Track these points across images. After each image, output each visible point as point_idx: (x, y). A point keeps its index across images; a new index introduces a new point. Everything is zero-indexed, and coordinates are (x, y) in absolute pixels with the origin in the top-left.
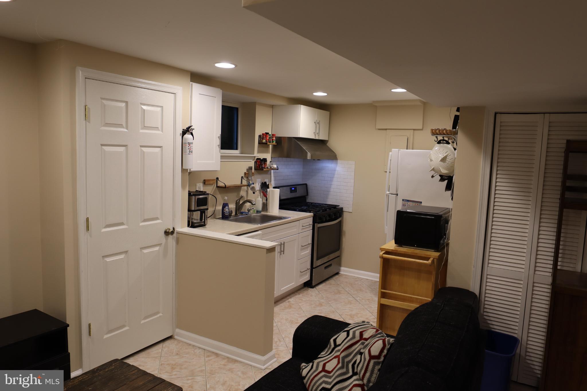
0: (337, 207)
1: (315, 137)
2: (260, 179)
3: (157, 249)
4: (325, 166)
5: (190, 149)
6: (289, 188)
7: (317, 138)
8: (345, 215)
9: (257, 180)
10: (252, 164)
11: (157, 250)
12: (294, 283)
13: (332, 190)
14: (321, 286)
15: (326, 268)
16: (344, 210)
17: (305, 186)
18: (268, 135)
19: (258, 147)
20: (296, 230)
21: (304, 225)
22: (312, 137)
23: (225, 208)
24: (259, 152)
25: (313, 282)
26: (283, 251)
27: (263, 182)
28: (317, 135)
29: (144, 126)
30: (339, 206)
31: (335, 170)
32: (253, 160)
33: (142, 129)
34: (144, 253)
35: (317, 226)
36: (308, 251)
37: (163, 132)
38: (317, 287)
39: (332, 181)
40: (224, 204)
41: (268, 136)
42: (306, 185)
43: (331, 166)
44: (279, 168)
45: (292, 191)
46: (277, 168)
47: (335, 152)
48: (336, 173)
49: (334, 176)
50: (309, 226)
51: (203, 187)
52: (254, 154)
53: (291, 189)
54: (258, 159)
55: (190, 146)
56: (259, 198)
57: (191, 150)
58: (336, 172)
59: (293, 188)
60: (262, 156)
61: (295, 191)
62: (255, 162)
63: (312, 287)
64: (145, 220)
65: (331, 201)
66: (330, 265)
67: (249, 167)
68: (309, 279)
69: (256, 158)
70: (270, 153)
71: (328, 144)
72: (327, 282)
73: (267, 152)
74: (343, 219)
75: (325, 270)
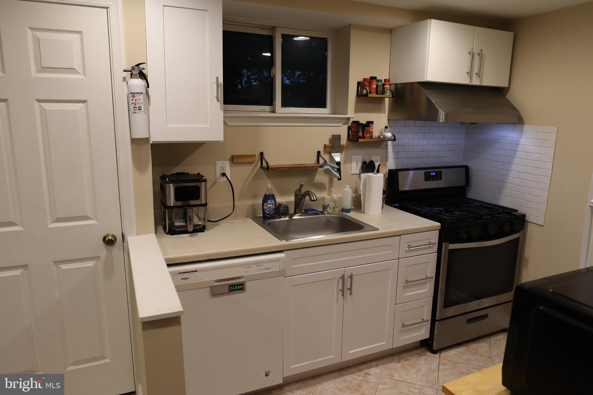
0: (513, 213)
1: (471, 81)
2: (362, 156)
3: (90, 264)
4: (499, 136)
5: (135, 104)
6: (423, 172)
7: (476, 82)
8: (531, 230)
9: (353, 156)
10: (343, 131)
11: (91, 266)
12: (384, 343)
13: (510, 179)
14: (452, 353)
15: (469, 321)
16: (529, 218)
17: (464, 169)
18: (375, 80)
19: (357, 102)
20: (391, 252)
21: (412, 244)
22: (464, 80)
23: (266, 202)
24: (357, 110)
25: (434, 344)
26: (350, 289)
27: (367, 162)
28: (475, 77)
29: (42, 67)
30: (518, 211)
31: (517, 144)
32: (344, 124)
33: (38, 71)
34: (63, 269)
35: (447, 247)
36: (425, 289)
37: (85, 77)
38: (444, 354)
39: (512, 164)
40: (265, 195)
41: (375, 83)
42: (467, 168)
43: (511, 136)
44: (396, 138)
45: (428, 177)
46: (393, 138)
47: (519, 110)
48: (520, 148)
49: (516, 153)
50: (428, 246)
51: (230, 166)
52: (347, 114)
53: (426, 174)
54: (354, 122)
55: (134, 99)
56: (346, 187)
57: (137, 106)
58: (520, 146)
59: (433, 172)
60: (363, 118)
61: (438, 177)
62: (349, 127)
63: (434, 352)
64: (59, 220)
65: (505, 202)
66: (485, 316)
67: (333, 136)
68: (427, 336)
69: (351, 121)
70: (384, 112)
71: (508, 96)
72: (473, 346)
73: (379, 110)
74: (524, 236)
75: (468, 325)
